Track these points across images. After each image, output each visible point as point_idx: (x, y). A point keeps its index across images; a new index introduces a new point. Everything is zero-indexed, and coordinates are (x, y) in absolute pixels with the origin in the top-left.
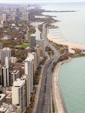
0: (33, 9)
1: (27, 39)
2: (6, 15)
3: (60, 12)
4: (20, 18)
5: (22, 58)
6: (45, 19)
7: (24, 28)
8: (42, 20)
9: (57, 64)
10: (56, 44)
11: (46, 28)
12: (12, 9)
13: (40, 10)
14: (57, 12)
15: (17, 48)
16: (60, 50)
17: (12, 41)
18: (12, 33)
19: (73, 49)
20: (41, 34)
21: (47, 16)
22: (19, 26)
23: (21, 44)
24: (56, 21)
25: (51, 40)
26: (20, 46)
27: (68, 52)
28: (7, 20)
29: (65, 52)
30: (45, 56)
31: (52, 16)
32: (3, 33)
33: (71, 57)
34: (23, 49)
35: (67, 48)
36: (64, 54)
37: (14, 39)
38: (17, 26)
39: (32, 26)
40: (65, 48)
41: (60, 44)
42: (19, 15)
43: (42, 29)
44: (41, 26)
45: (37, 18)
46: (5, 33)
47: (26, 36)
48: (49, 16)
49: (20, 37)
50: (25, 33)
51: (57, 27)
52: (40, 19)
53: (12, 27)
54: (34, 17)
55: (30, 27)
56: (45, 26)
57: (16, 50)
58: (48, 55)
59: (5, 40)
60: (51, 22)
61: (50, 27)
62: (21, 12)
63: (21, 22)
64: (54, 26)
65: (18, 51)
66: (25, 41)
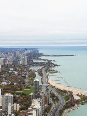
0: (30, 53)
1: (27, 84)
2: (4, 59)
3: (59, 56)
4: (18, 62)
5: (24, 105)
6: (44, 63)
7: (24, 73)
8: (41, 64)
9: (63, 111)
10: (59, 89)
11: (47, 73)
12: (8, 53)
13: (38, 54)
14: (55, 56)
15: (18, 94)
16: (65, 96)
17: (11, 87)
18: (11, 78)
19: (78, 95)
20: (42, 79)
21: (45, 60)
22: (18, 71)
23: (21, 90)
24: (55, 65)
25: (53, 86)
26: (21, 92)
27: (73, 99)
28: (4, 64)
29: (70, 99)
30: (49, 103)
31: (50, 61)
32: (1, 77)
33: (77, 104)
34: (24, 94)
35: (72, 94)
36: (69, 100)
37: (13, 84)
38: (15, 71)
39: (31, 70)
40: (70, 94)
41: (64, 90)
42: (16, 59)
43: (42, 74)
44: (41, 70)
45: (35, 62)
46: (4, 77)
47: (26, 80)
48: (48, 60)
49: (20, 82)
50: (25, 77)
51: (57, 72)
52: (38, 63)
53: (10, 72)
54: (32, 61)
55: (29, 71)
56: (45, 71)
57: (18, 96)
58: (52, 102)
59: (5, 85)
60: (51, 67)
61: (51, 71)
62: (18, 56)
63: (19, 66)
64: (54, 70)
65: (19, 98)
66: (25, 87)
